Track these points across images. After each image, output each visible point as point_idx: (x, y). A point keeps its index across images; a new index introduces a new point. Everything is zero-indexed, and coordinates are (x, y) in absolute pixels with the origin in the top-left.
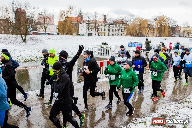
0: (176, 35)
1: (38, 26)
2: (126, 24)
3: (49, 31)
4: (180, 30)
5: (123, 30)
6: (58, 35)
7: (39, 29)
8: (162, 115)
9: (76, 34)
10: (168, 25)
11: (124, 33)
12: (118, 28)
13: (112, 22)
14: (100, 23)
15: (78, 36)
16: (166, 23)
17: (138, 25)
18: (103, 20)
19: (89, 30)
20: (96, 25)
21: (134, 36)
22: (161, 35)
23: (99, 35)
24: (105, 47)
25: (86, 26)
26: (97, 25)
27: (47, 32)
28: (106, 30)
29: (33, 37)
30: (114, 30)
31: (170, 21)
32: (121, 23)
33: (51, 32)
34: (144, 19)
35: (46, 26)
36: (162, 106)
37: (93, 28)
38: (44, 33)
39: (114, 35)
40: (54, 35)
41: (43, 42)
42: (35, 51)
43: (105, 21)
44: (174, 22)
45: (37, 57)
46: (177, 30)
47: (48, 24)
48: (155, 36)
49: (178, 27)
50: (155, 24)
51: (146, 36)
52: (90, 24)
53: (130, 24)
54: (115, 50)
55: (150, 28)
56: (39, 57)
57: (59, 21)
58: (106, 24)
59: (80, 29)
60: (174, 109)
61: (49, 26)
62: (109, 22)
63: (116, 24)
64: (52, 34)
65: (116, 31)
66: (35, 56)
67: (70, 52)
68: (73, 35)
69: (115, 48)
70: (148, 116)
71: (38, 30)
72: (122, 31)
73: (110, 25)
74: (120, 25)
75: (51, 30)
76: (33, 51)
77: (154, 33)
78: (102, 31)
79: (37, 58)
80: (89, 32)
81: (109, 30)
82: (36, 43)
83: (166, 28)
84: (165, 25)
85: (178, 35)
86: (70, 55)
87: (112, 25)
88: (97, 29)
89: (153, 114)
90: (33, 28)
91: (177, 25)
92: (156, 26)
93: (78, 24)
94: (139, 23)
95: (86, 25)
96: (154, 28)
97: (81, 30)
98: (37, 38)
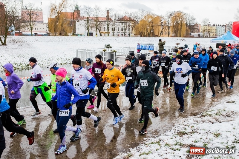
0: (194, 35)
1: (22, 24)
2: (134, 21)
3: (36, 30)
4: (199, 28)
5: (131, 29)
6: (49, 35)
7: (23, 29)
8: (178, 132)
9: (71, 34)
10: (185, 23)
11: (132, 33)
12: (125, 26)
13: (117, 19)
14: (102, 21)
15: (75, 37)
16: (183, 20)
17: (149, 23)
18: (105, 16)
19: (88, 29)
20: (97, 23)
21: (144, 36)
22: (177, 34)
23: (101, 35)
24: (109, 50)
25: (84, 24)
26: (99, 23)
27: (34, 32)
28: (110, 29)
29: (15, 38)
30: (120, 29)
31: (187, 18)
32: (128, 20)
33: (39, 32)
34: (157, 15)
35: (33, 24)
36: (179, 121)
37: (94, 26)
38: (30, 33)
39: (120, 35)
40: (43, 35)
41: (29, 45)
42: (20, 57)
43: (109, 18)
44: (192, 19)
45: (21, 64)
46: (196, 29)
47: (35, 21)
48: (170, 36)
49: (197, 25)
50: (170, 21)
51: (159, 36)
52: (89, 21)
53: (140, 21)
54: (121, 54)
55: (164, 26)
56: (25, 64)
57: (49, 17)
58: (110, 22)
59: (76, 27)
60: (193, 125)
61: (36, 25)
62: (113, 19)
63: (122, 22)
64: (41, 35)
65: (122, 30)
66: (20, 63)
67: (65, 58)
68: (69, 36)
69: (121, 52)
70: (162, 134)
71: (21, 29)
72: (129, 30)
73: (115, 22)
74: (127, 23)
75: (39, 30)
76: (16, 57)
77: (168, 32)
78: (105, 30)
79: (22, 66)
80: (88, 31)
81: (113, 29)
82: (20, 46)
83: (183, 26)
84: (182, 23)
85: (198, 35)
86: (65, 62)
87: (117, 23)
88: (98, 28)
89: (168, 132)
90: (15, 26)
91: (196, 23)
92: (171, 24)
93: (74, 22)
94: (150, 20)
95: (84, 22)
96: (168, 26)
97: (78, 29)
98: (21, 41)
